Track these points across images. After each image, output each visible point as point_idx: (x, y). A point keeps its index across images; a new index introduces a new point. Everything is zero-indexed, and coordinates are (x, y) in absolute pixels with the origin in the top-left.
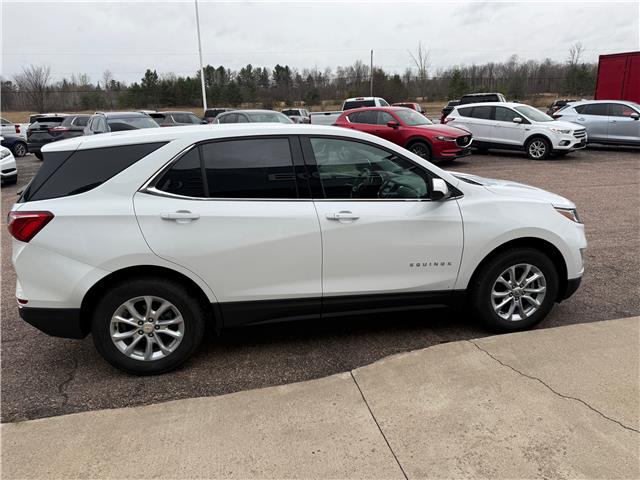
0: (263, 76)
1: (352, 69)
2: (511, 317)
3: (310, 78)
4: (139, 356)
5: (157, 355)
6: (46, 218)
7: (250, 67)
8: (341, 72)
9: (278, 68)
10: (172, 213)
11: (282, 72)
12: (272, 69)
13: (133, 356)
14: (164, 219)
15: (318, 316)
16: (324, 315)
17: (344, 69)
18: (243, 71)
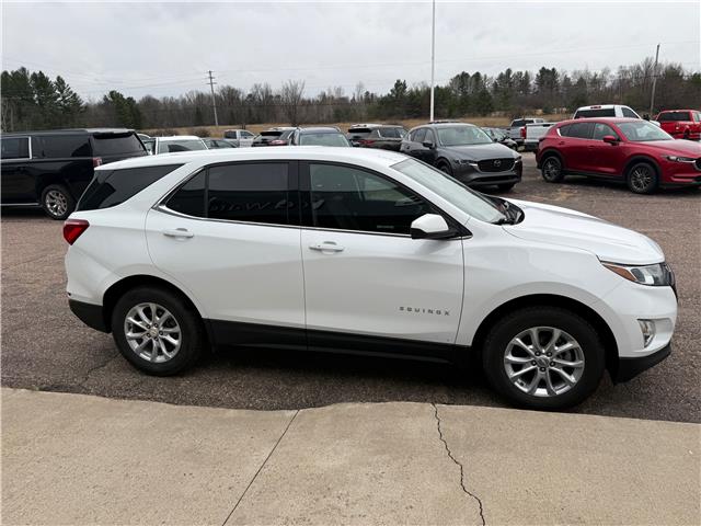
0: (524, 80)
1: (639, 68)
2: (533, 390)
3: (581, 81)
4: (146, 356)
5: (160, 359)
6: (84, 226)
7: (509, 71)
8: (623, 72)
9: (543, 71)
10: (172, 230)
11: (547, 76)
12: (535, 72)
13: (142, 355)
14: (166, 235)
15: (304, 348)
16: (311, 349)
17: (628, 69)
18: (501, 76)
